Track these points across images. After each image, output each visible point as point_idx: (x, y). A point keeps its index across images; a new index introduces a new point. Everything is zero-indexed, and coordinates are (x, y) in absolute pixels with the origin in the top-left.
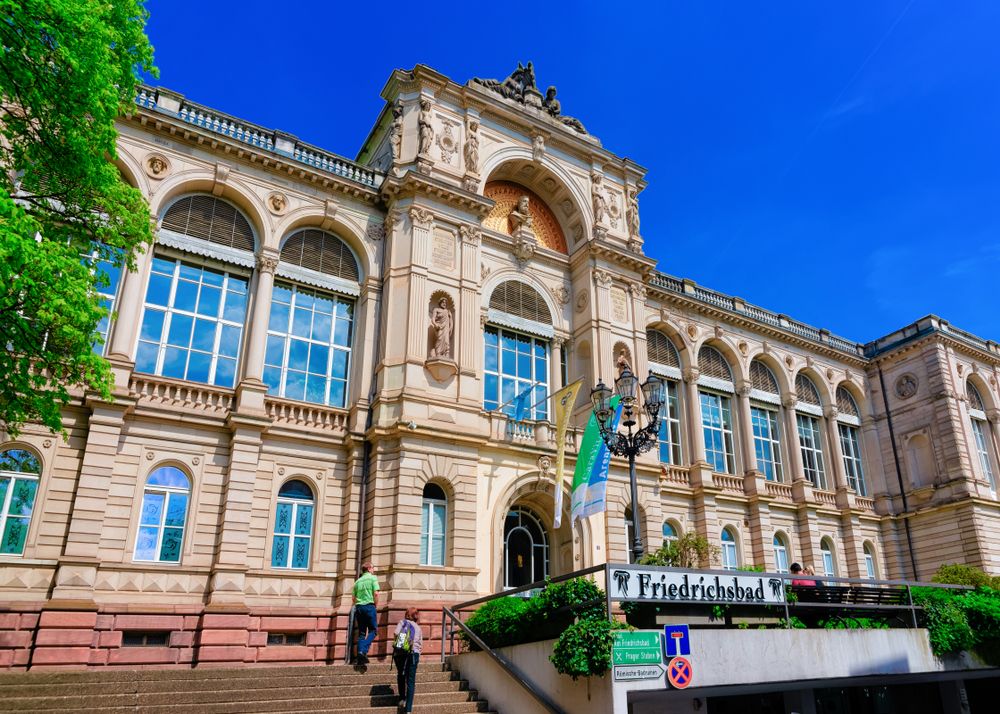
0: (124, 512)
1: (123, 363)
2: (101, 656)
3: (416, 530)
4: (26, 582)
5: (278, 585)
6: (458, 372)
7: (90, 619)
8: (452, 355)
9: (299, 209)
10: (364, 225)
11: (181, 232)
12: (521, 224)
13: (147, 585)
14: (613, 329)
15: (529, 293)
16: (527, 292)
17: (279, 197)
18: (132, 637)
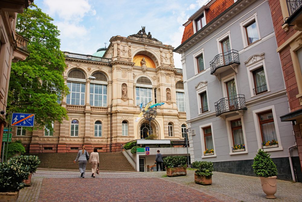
0: (68, 128)
1: (64, 104)
2: (68, 151)
3: (121, 130)
4: (50, 140)
5: (96, 140)
6: (128, 99)
7: (65, 146)
8: (127, 96)
9: (94, 70)
10: (107, 71)
11: (72, 77)
12: (143, 64)
13: (73, 140)
14: (166, 85)
15: (146, 79)
16: (145, 79)
17: (89, 68)
18: (72, 148)
